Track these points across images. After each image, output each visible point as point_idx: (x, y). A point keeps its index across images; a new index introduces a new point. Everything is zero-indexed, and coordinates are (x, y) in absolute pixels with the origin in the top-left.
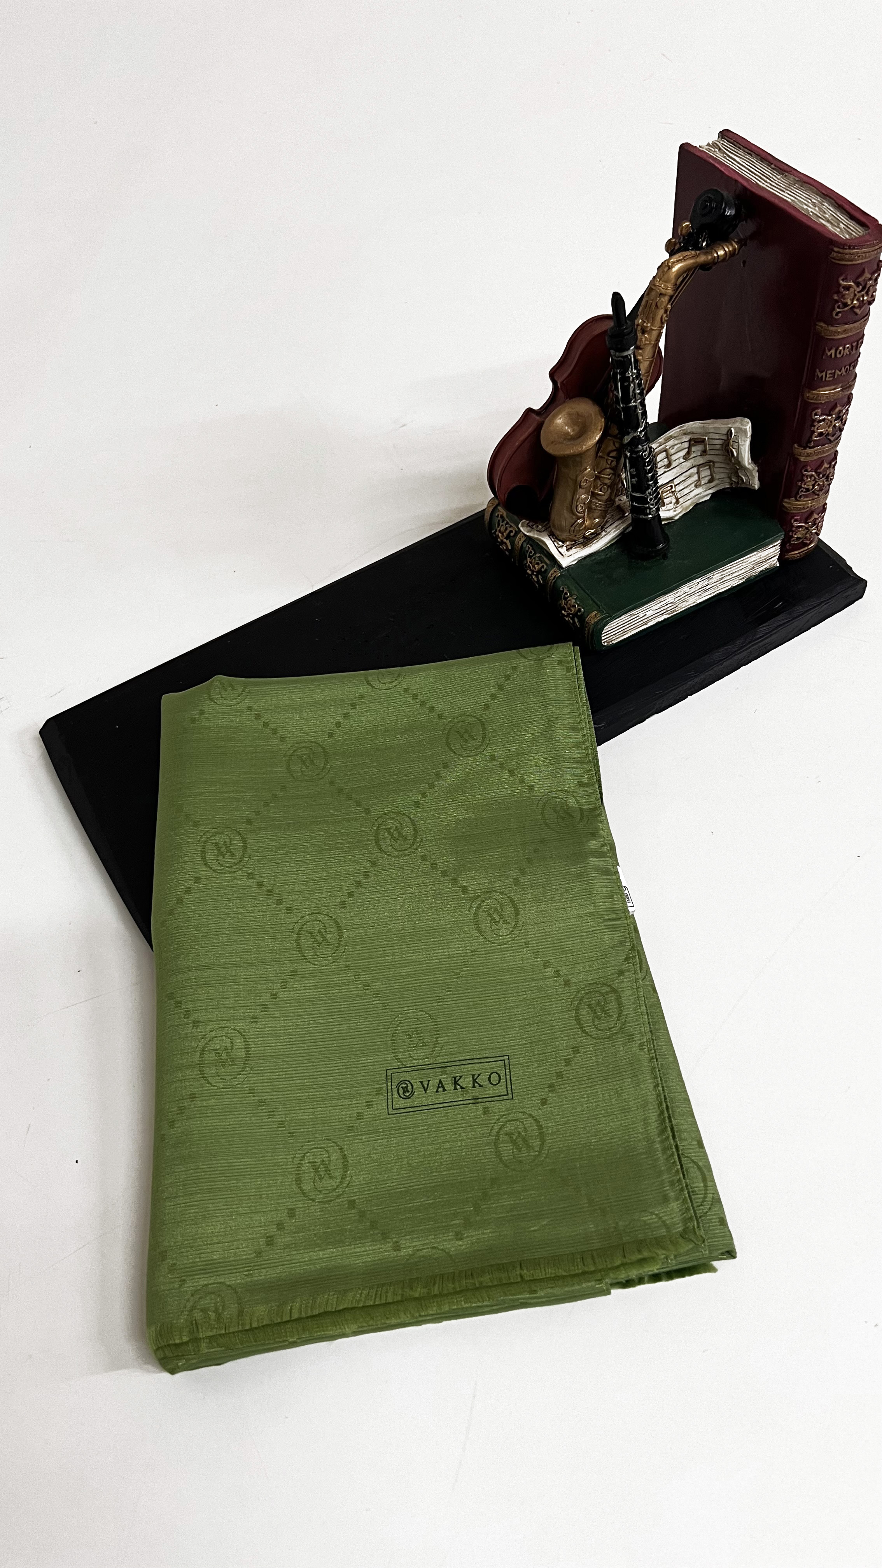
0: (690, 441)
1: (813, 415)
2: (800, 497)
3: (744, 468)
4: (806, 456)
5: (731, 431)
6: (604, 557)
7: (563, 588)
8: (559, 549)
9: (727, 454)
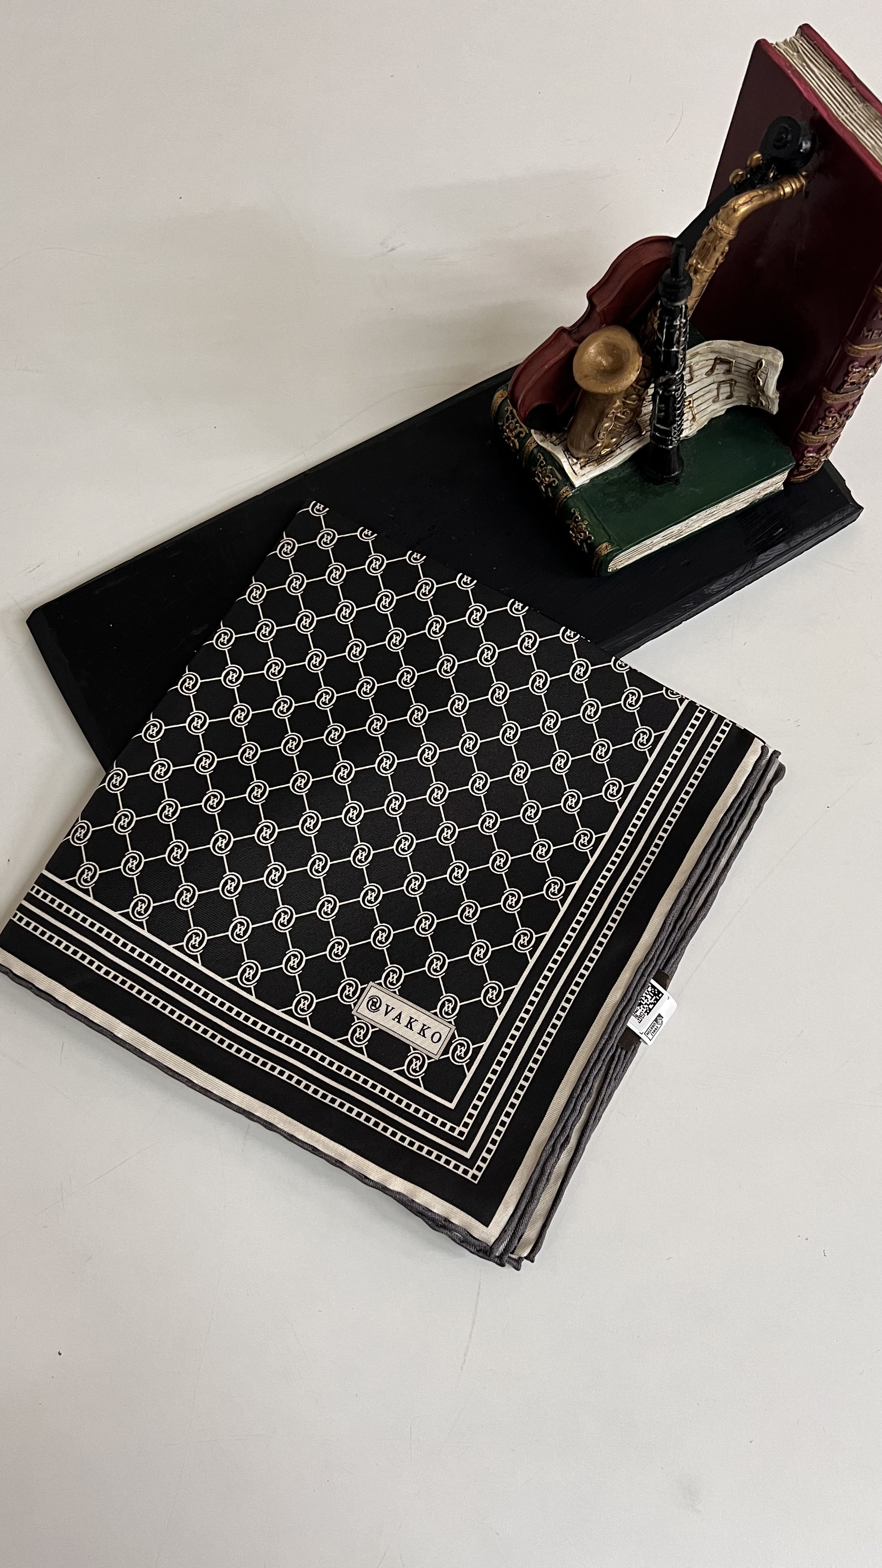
0: (716, 359)
1: (850, 368)
2: (818, 433)
3: (767, 398)
4: (833, 400)
5: (762, 362)
6: (616, 477)
7: (574, 511)
8: (573, 467)
9: (751, 379)
